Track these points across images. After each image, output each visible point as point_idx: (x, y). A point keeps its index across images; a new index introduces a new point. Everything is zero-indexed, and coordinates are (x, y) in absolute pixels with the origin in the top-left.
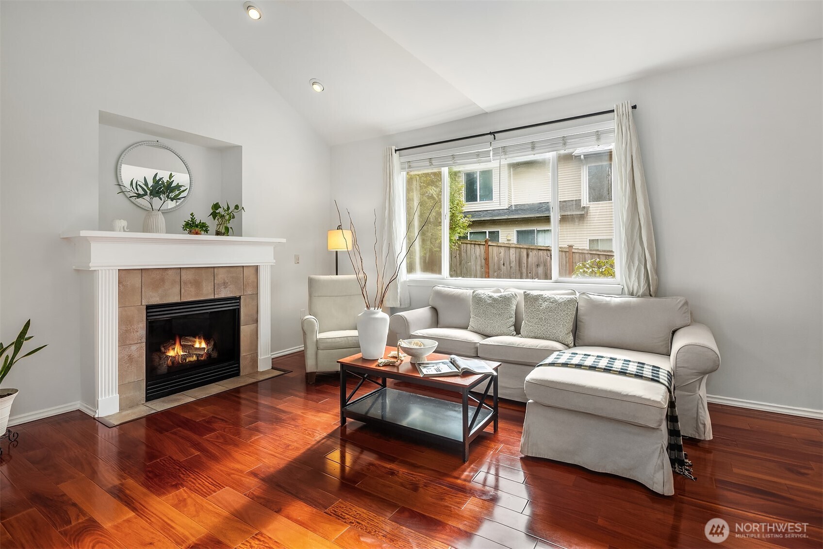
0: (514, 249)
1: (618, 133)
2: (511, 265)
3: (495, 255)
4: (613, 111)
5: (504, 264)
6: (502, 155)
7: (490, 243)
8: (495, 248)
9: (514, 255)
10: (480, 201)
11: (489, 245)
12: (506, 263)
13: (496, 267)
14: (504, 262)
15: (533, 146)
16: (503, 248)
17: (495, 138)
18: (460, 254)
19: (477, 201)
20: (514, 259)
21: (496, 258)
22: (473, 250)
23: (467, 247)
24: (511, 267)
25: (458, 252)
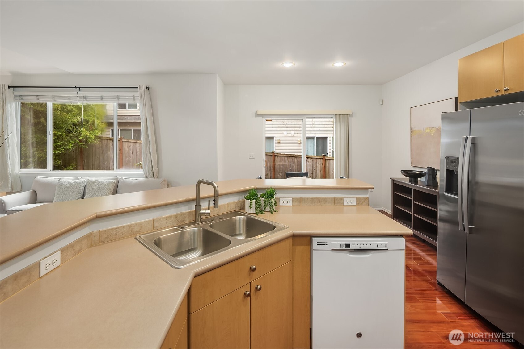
0: (139, 144)
1: (140, 98)
2: (137, 154)
3: (127, 148)
4: (138, 88)
5: (132, 153)
6: (84, 100)
7: (123, 140)
8: (127, 143)
9: (139, 147)
10: (128, 109)
11: (123, 141)
12: (134, 152)
13: (127, 155)
14: (132, 151)
15: (102, 98)
16: (132, 143)
17: (80, 90)
18: (102, 147)
19: (126, 109)
20: (139, 150)
21: (127, 149)
22: (112, 144)
23: (107, 142)
24: (137, 155)
25: (101, 145)
